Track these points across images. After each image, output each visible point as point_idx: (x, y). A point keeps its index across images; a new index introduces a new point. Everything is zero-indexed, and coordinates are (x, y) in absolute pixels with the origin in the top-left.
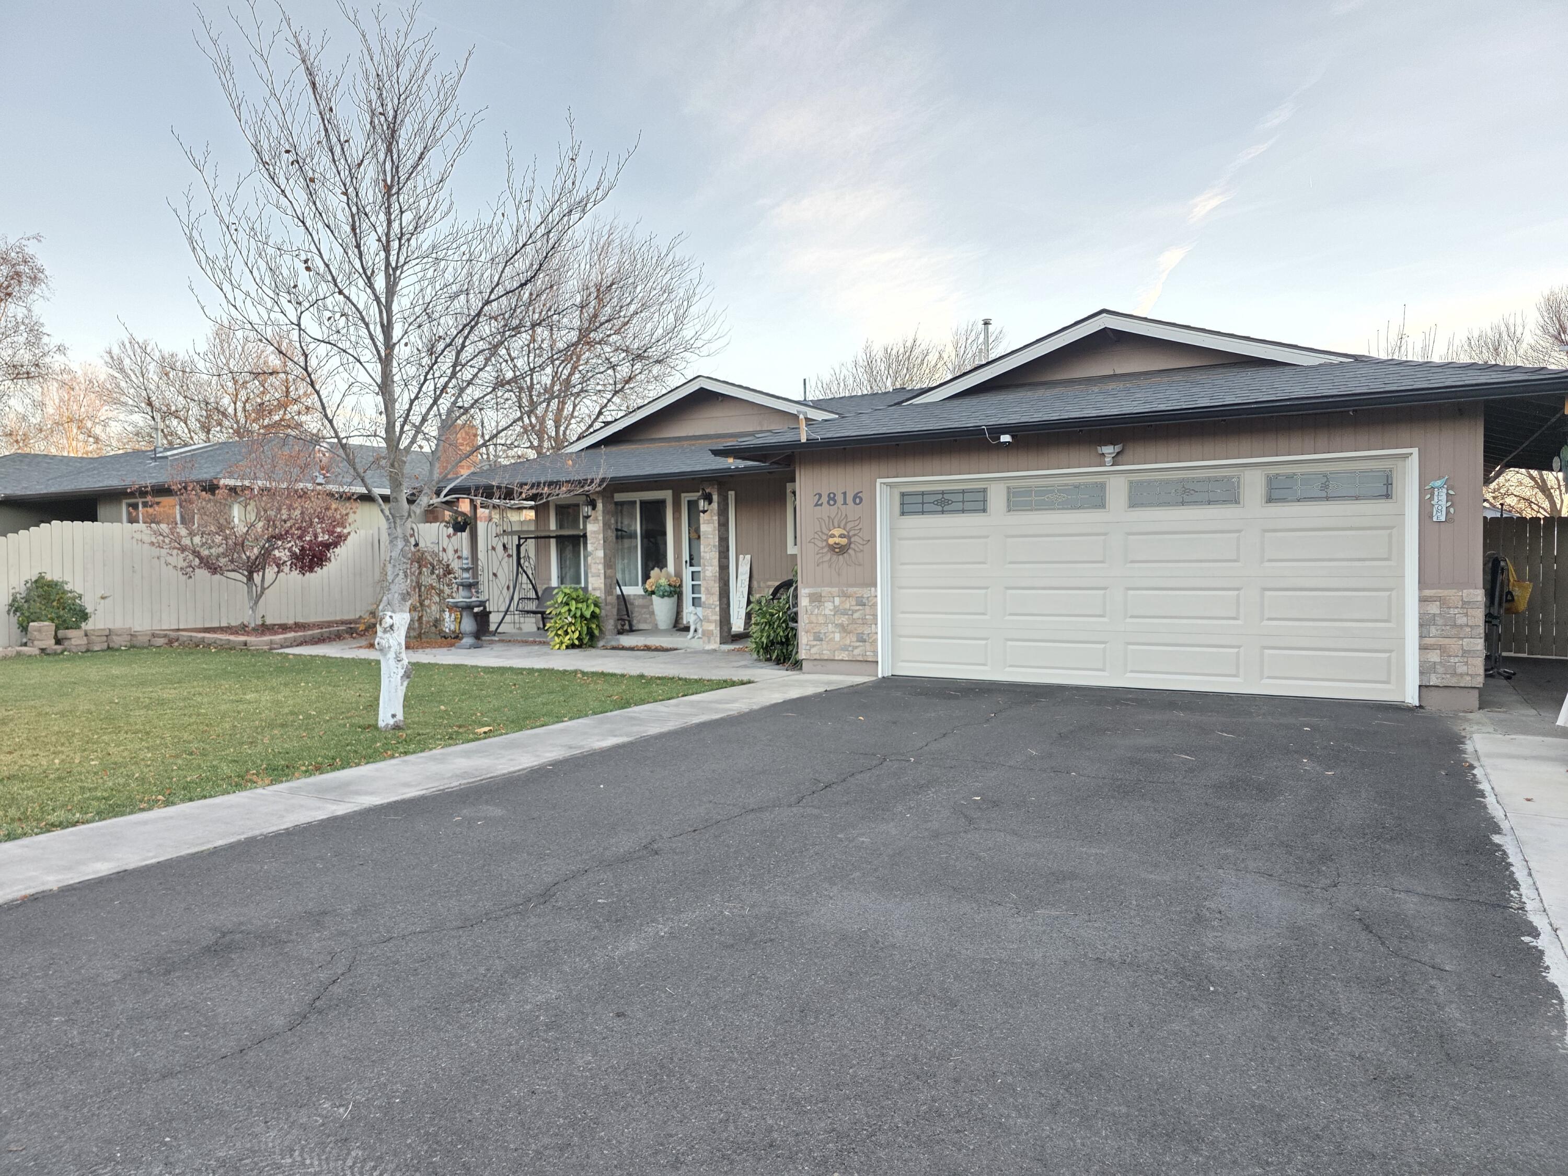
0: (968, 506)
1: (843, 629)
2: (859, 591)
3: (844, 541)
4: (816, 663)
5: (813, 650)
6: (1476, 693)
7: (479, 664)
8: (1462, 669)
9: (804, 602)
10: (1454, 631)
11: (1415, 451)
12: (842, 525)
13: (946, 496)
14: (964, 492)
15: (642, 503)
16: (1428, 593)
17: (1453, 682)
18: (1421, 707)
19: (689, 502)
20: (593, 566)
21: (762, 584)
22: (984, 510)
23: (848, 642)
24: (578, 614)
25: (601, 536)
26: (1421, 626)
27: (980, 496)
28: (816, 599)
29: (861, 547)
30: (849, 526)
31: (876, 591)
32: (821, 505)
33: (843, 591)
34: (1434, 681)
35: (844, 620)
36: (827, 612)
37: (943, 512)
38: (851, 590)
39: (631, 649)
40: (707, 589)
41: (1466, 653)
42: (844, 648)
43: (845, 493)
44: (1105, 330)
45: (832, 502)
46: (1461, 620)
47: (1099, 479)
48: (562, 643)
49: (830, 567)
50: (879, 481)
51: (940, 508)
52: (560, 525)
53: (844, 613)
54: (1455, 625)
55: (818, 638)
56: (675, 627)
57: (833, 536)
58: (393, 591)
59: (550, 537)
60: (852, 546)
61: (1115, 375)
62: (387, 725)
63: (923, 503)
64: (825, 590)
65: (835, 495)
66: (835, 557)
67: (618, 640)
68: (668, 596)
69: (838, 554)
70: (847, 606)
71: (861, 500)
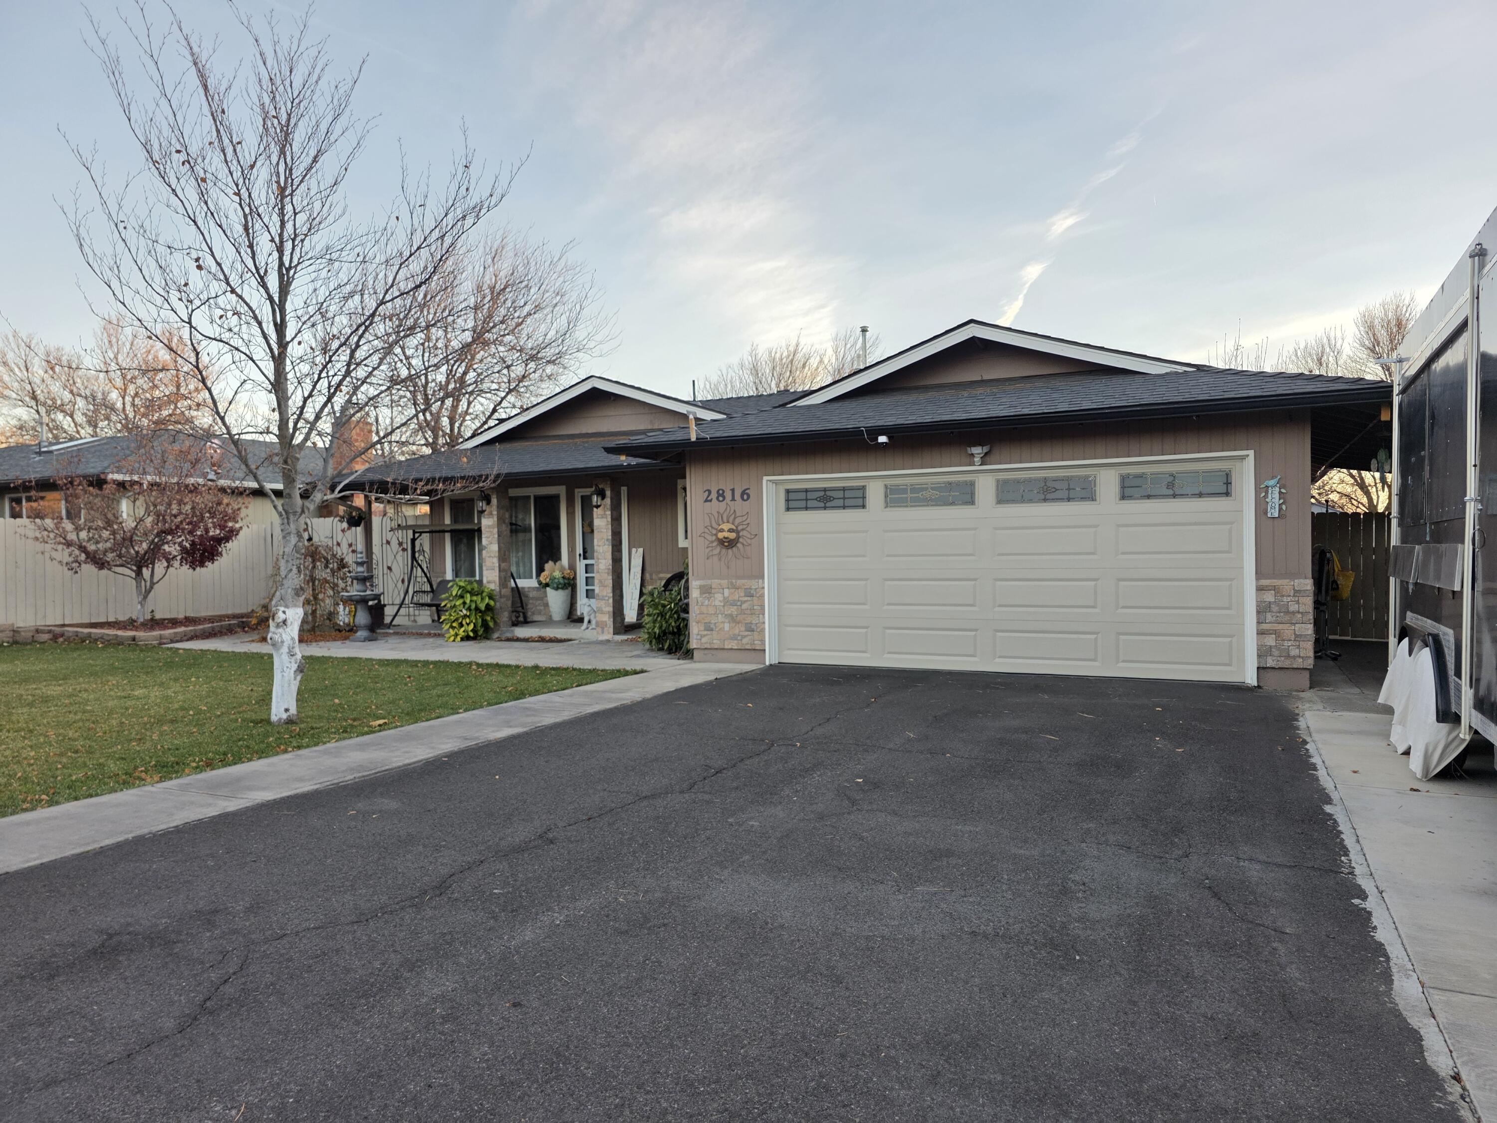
0: (848, 502)
1: (732, 619)
2: (747, 583)
3: (733, 536)
4: (706, 652)
5: (704, 640)
6: (1307, 674)
7: (374, 657)
8: (1294, 652)
9: (694, 593)
10: (1287, 618)
11: (1251, 453)
12: (731, 520)
13: (828, 493)
14: (844, 489)
15: (538, 499)
16: (1264, 582)
17: (1287, 664)
18: (1259, 687)
19: (582, 497)
20: (487, 559)
21: (654, 577)
22: (864, 506)
23: (737, 632)
24: (473, 606)
25: (496, 530)
26: (1258, 612)
27: (859, 494)
28: (706, 590)
29: (749, 541)
30: (737, 521)
31: (763, 583)
32: (711, 501)
33: (732, 583)
34: (1270, 662)
35: (733, 610)
36: (717, 603)
37: (825, 508)
38: (739, 582)
39: (526, 640)
40: (600, 581)
41: (1298, 637)
42: (734, 638)
43: (733, 490)
44: (973, 338)
45: (721, 499)
46: (1293, 607)
47: (968, 478)
48: (456, 635)
49: (720, 560)
50: (765, 478)
51: (822, 505)
52: (455, 520)
54: (1287, 612)
55: (709, 628)
56: (569, 618)
57: (722, 531)
58: (286, 586)
59: (444, 531)
60: (741, 540)
61: (982, 381)
62: (280, 719)
63: (807, 500)
64: (715, 582)
65: (724, 491)
66: (724, 551)
67: (513, 631)
68: (562, 588)
69: (727, 547)
70: (736, 597)
71: (749, 496)
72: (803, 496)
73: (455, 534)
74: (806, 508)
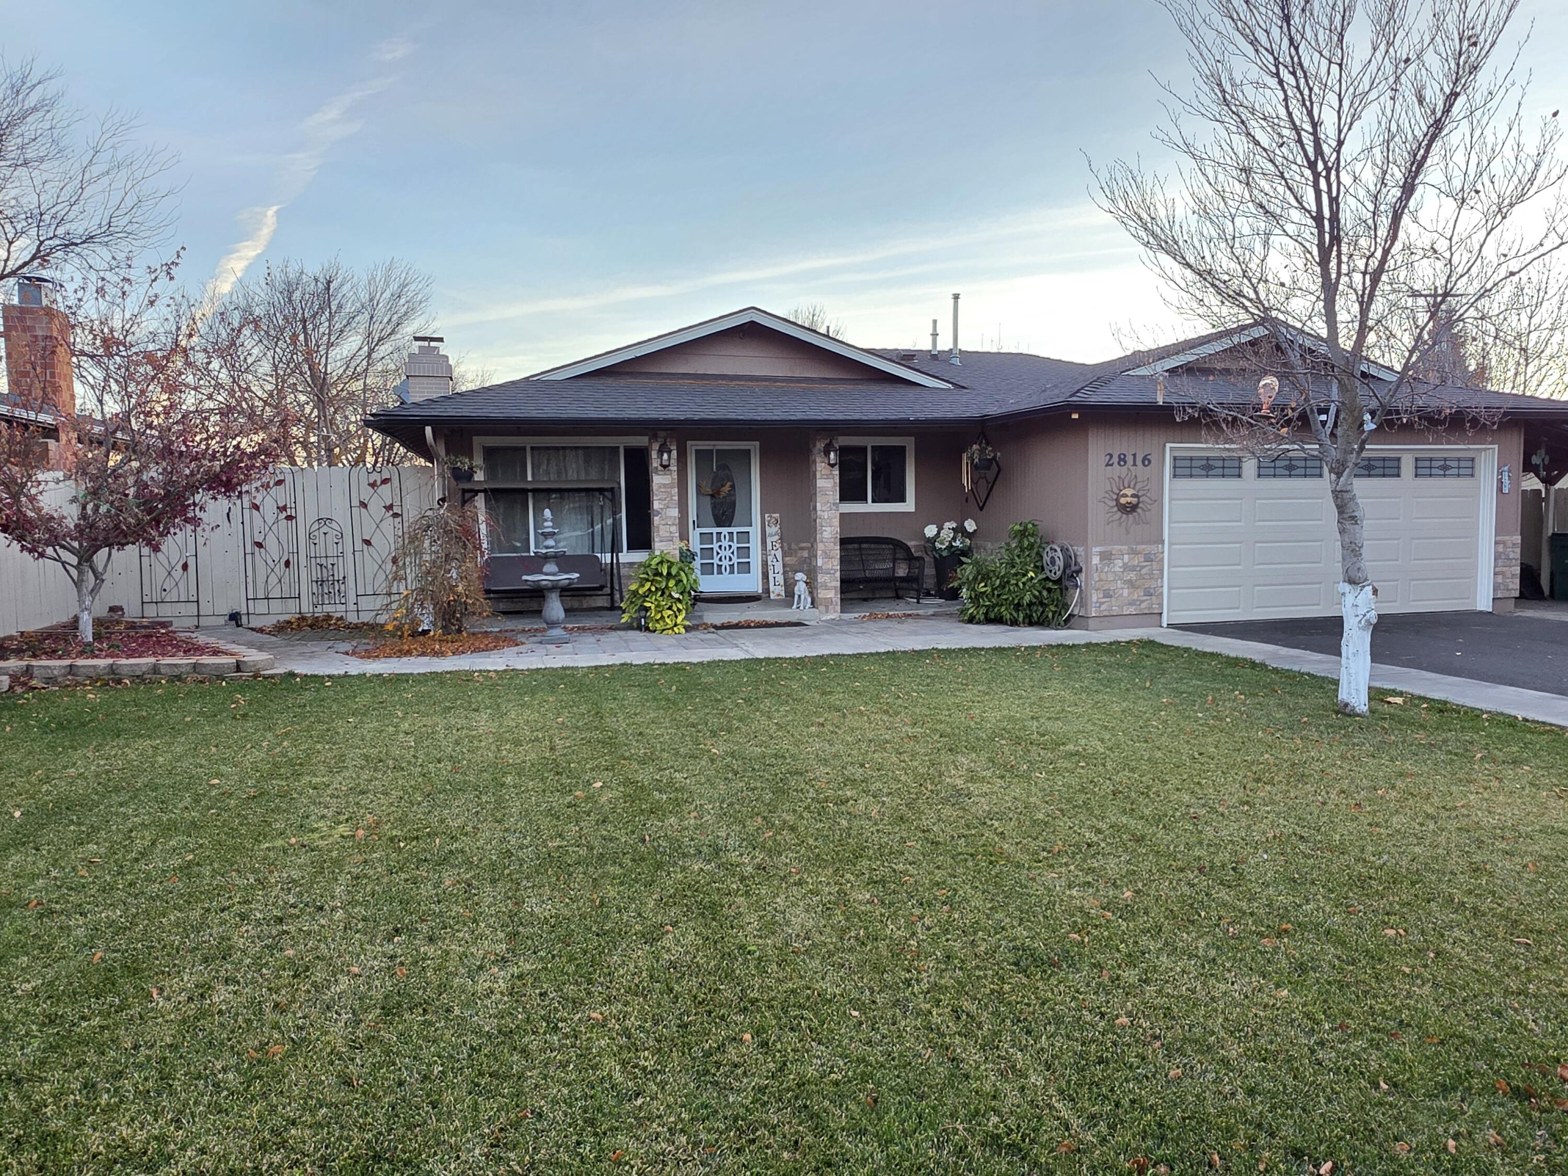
0: (1225, 471)
1: (1131, 584)
2: (1148, 548)
3: (1134, 500)
4: (1102, 619)
5: (1103, 607)
6: (1516, 600)
8: (1510, 586)
9: (1094, 560)
10: (1508, 563)
12: (1132, 485)
13: (1210, 462)
16: (1499, 538)
17: (1507, 594)
18: (1492, 612)
19: (697, 451)
23: (1135, 597)
26: (1495, 560)
28: (1106, 557)
29: (1149, 506)
30: (1139, 486)
31: (1163, 547)
32: (1112, 465)
33: (1132, 549)
34: (1499, 595)
35: (1132, 576)
36: (1117, 569)
37: (1207, 476)
38: (1140, 547)
41: (1512, 576)
42: (1132, 603)
43: (1134, 455)
45: (1122, 463)
46: (1512, 556)
49: (1120, 524)
50: (1168, 445)
51: (1204, 473)
53: (1133, 569)
54: (1509, 559)
55: (1107, 595)
57: (1126, 496)
60: (1141, 505)
63: (1191, 467)
64: (1115, 549)
65: (1125, 456)
66: (1125, 516)
69: (1128, 513)
70: (1136, 563)
71: (1150, 462)
72: (1188, 463)
73: (494, 495)
74: (1191, 476)
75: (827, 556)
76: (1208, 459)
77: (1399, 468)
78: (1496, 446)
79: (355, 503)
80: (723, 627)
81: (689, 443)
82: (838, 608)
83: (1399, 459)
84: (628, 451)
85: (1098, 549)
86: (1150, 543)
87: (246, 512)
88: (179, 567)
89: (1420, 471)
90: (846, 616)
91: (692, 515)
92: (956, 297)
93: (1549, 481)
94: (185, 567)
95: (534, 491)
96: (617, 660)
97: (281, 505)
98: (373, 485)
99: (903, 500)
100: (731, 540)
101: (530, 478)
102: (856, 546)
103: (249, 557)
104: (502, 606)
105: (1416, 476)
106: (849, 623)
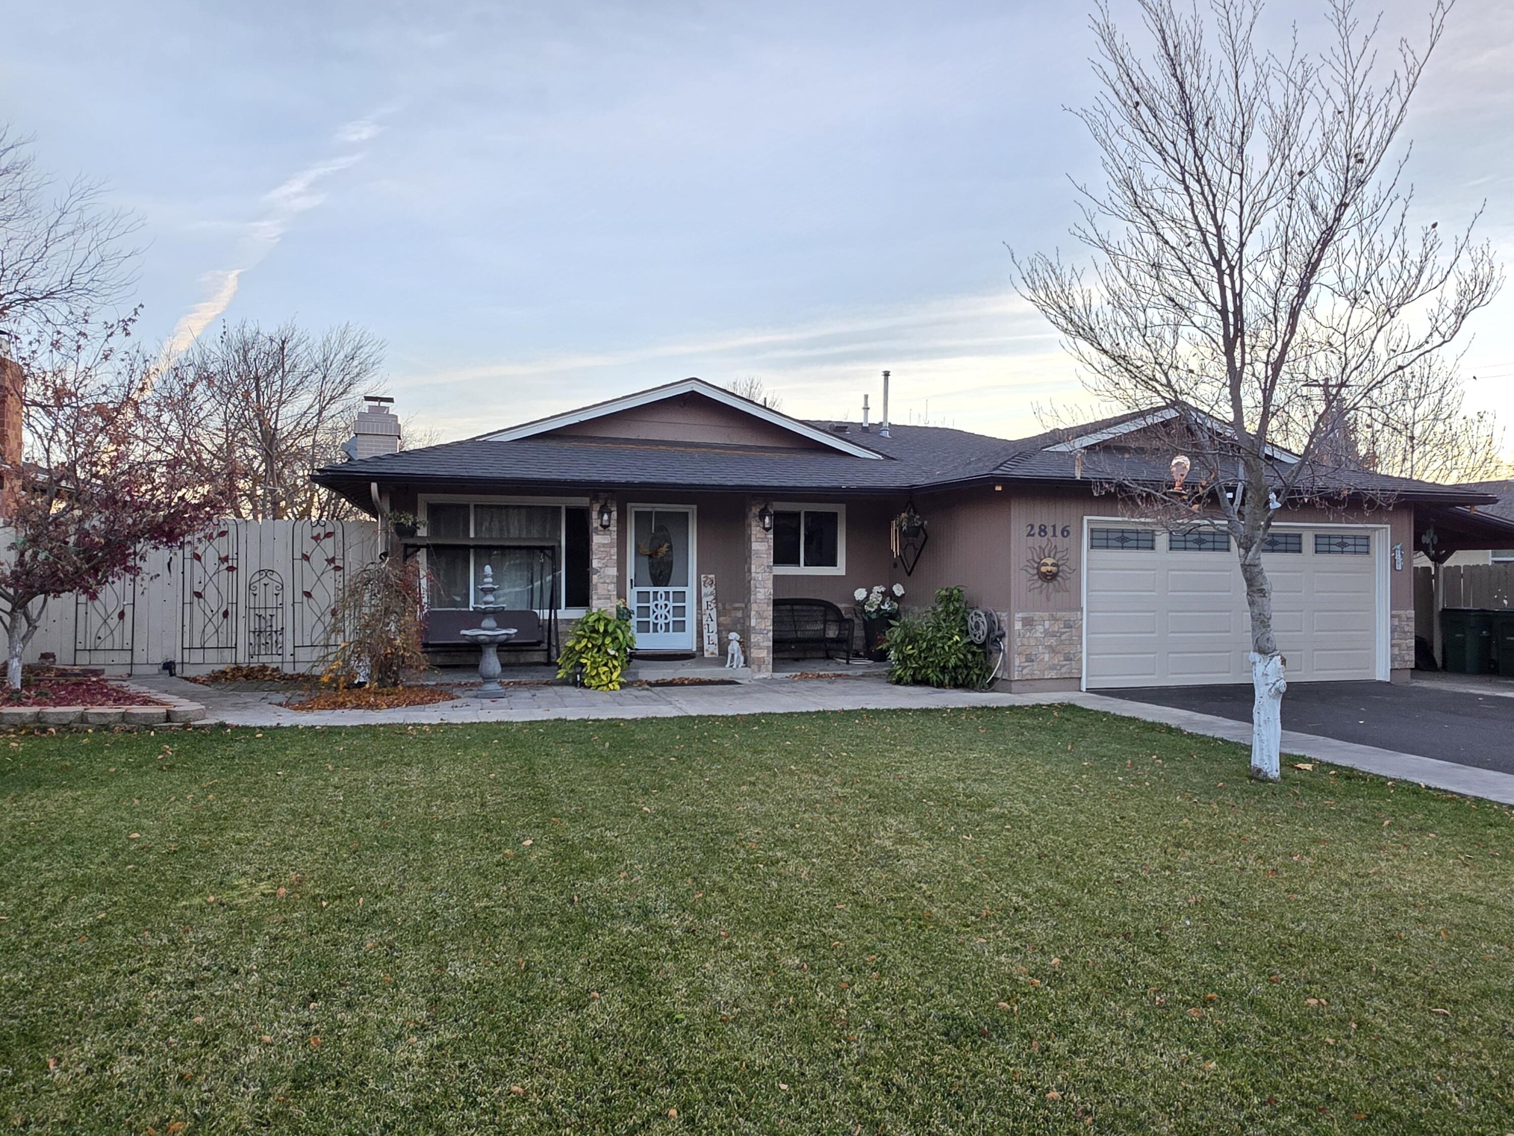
1: (1052, 650)
2: (1067, 615)
3: (1054, 569)
4: (1024, 683)
5: (1025, 672)
6: (1412, 671)
8: (1406, 658)
9: (1017, 625)
10: (1403, 636)
12: (1052, 555)
13: (1125, 535)
16: (1394, 612)
17: (1403, 665)
18: (1391, 682)
20: (600, 585)
23: (1056, 662)
26: (1391, 632)
28: (1028, 623)
29: (1068, 575)
30: (1058, 556)
31: (1082, 614)
32: (1033, 535)
33: (1053, 615)
34: (1396, 666)
35: (1053, 641)
36: (1038, 635)
37: (1122, 548)
38: (1059, 614)
41: (1408, 648)
42: (1053, 668)
43: (1054, 527)
45: (1043, 533)
46: (1406, 629)
49: (1041, 592)
50: (1086, 518)
51: (1120, 544)
53: (1053, 634)
54: (1404, 632)
55: (1029, 659)
57: (1046, 565)
60: (1061, 574)
63: (1107, 539)
64: (1037, 615)
65: (1045, 527)
66: (1045, 584)
69: (1048, 581)
70: (1056, 629)
71: (1068, 533)
72: (1104, 535)
73: (435, 551)
74: (1107, 547)
75: (760, 616)
76: (1123, 531)
77: (1300, 544)
78: (1389, 526)
79: (298, 555)
80: (658, 684)
81: (629, 505)
82: (770, 667)
83: (1300, 536)
84: (569, 510)
85: (1020, 615)
86: (1070, 609)
87: (188, 563)
88: (115, 616)
89: (1320, 548)
90: (778, 675)
91: (630, 574)
92: (887, 374)
93: (1438, 559)
94: (122, 615)
95: (476, 547)
96: (551, 715)
97: (223, 555)
98: (316, 538)
99: (834, 563)
100: (667, 599)
101: (472, 535)
102: (789, 607)
103: (187, 607)
104: (439, 660)
105: (1316, 552)
106: (780, 682)
